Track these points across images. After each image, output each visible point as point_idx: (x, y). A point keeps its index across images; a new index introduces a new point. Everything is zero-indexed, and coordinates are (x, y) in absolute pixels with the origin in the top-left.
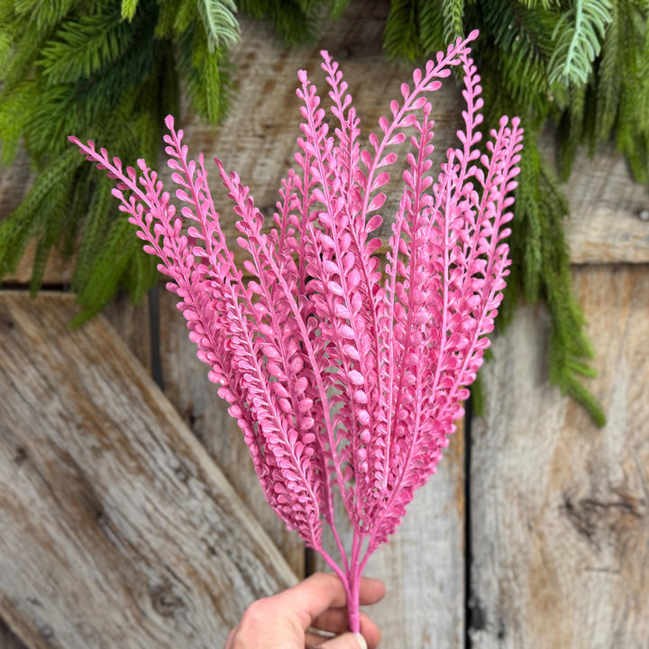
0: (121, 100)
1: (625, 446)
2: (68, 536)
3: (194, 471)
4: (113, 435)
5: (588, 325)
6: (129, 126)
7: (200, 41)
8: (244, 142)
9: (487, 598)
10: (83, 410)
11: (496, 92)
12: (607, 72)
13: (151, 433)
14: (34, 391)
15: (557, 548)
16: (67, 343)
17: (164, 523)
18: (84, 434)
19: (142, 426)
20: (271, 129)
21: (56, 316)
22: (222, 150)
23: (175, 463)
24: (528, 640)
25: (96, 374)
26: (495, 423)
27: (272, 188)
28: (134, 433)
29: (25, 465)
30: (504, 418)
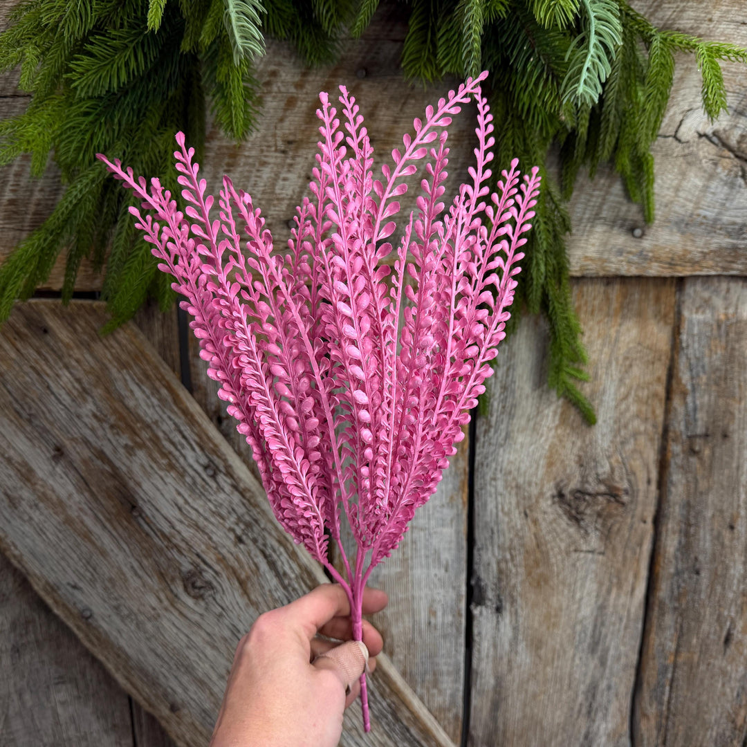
0: (148, 114)
1: (612, 442)
2: (104, 527)
3: (222, 468)
4: (145, 435)
5: (583, 333)
6: (155, 139)
7: (225, 55)
8: (266, 156)
9: (487, 576)
10: (115, 411)
11: (507, 113)
12: (612, 95)
13: (181, 432)
14: (69, 393)
15: (549, 532)
16: (98, 348)
17: (194, 515)
18: (118, 434)
19: (173, 427)
20: (292, 145)
21: (87, 322)
22: (245, 164)
23: (204, 460)
24: (522, 613)
25: (128, 378)
26: (497, 422)
27: (293, 202)
28: (164, 432)
29: (62, 462)
30: (505, 418)
